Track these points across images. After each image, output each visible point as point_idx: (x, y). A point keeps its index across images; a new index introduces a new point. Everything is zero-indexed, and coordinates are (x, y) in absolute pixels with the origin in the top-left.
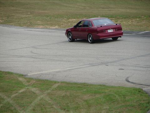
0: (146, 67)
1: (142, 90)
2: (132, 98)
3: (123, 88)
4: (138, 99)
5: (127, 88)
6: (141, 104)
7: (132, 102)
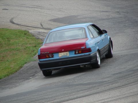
0: (32, 6)
1: (28, 32)
2: (17, 41)
3: (7, 30)
4: (24, 43)
5: (12, 30)
6: (27, 47)
7: (17, 46)
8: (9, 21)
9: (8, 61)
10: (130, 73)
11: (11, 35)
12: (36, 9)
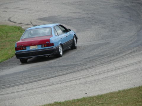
1: (21, 28)
3: (6, 26)
5: (10, 26)
7: (13, 38)
8: (7, 19)
9: (6, 49)
10: (96, 58)
11: (9, 30)
12: (27, 11)
